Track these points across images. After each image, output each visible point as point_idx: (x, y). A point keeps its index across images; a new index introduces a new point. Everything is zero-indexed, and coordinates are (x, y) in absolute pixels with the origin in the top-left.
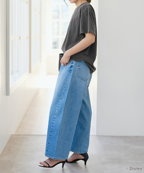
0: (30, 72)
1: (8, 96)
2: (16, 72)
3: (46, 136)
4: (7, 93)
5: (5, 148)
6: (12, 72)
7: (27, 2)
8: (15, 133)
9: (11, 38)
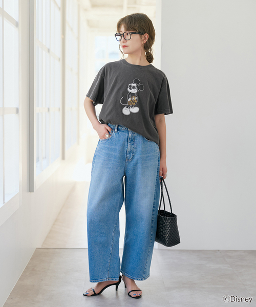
0: (63, 158)
1: (32, 193)
2: (43, 158)
3: (87, 250)
4: (31, 188)
5: (27, 268)
6: (38, 159)
7: (59, 59)
8: (42, 246)
9: (36, 110)
